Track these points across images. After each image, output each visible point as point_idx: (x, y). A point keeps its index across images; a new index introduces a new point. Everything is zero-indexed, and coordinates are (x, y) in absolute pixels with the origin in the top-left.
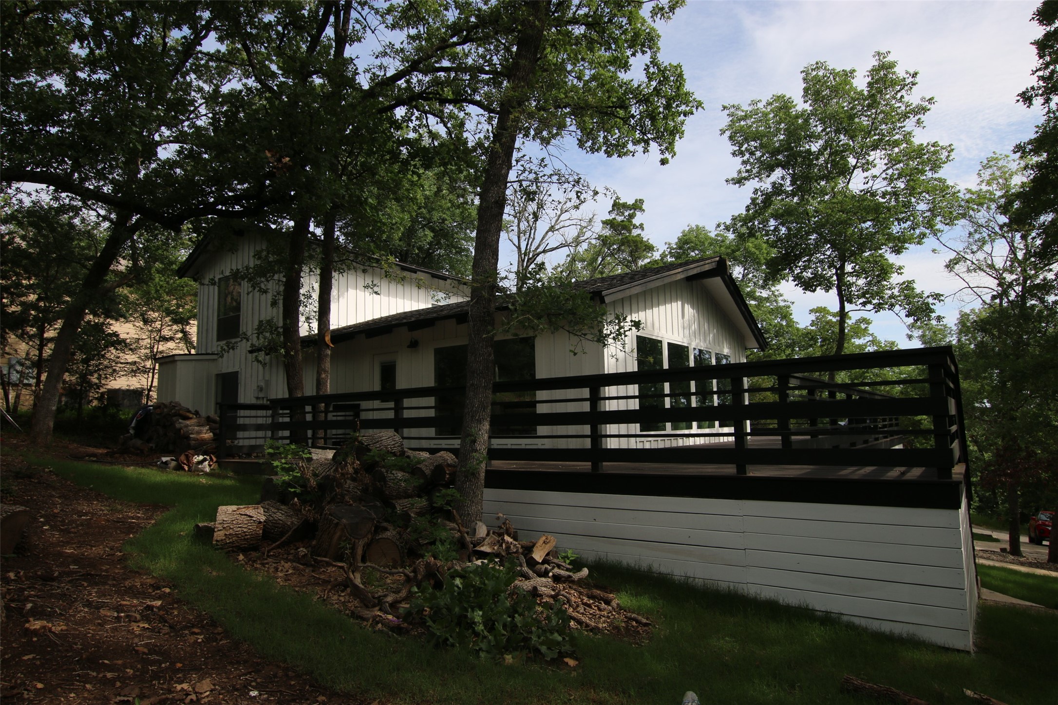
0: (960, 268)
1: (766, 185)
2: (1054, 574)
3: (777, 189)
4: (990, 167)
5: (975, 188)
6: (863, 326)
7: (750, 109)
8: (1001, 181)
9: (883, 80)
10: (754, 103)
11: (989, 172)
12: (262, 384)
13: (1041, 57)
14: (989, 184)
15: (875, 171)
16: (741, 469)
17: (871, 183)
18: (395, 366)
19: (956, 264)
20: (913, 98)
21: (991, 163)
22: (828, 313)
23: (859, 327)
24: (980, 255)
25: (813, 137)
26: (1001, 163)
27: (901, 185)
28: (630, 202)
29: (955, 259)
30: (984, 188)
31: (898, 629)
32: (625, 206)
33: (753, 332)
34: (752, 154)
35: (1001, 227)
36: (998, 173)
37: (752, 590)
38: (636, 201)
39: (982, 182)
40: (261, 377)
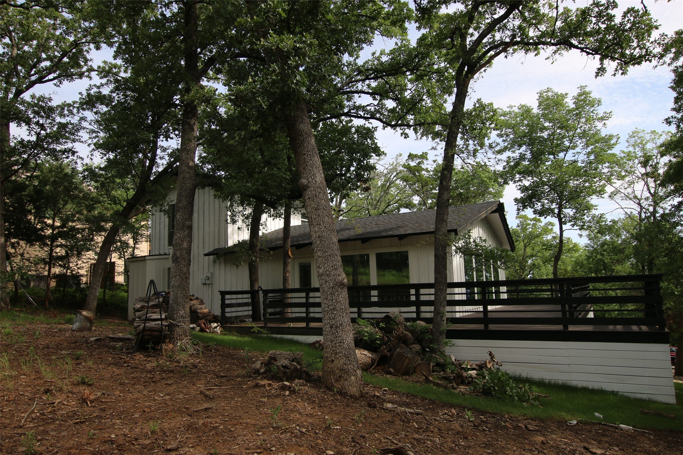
0: (618, 197)
1: (516, 155)
2: (681, 382)
3: (522, 157)
4: (634, 137)
5: (626, 150)
6: (550, 227)
7: (508, 110)
8: (640, 146)
9: (584, 100)
10: (511, 107)
11: (633, 140)
12: (209, 275)
13: (675, 103)
14: (634, 146)
15: (578, 149)
16: (566, 327)
17: (576, 156)
18: (310, 266)
19: (615, 195)
20: (600, 111)
21: (635, 135)
22: (528, 219)
23: (548, 228)
24: (630, 190)
25: (543, 129)
26: (640, 135)
27: (592, 157)
28: (420, 153)
29: (614, 192)
30: (631, 149)
31: (644, 397)
32: (416, 156)
33: (509, 241)
34: (507, 136)
35: (642, 175)
36: (639, 141)
37: (574, 383)
38: (423, 153)
39: (629, 145)
40: (206, 271)
